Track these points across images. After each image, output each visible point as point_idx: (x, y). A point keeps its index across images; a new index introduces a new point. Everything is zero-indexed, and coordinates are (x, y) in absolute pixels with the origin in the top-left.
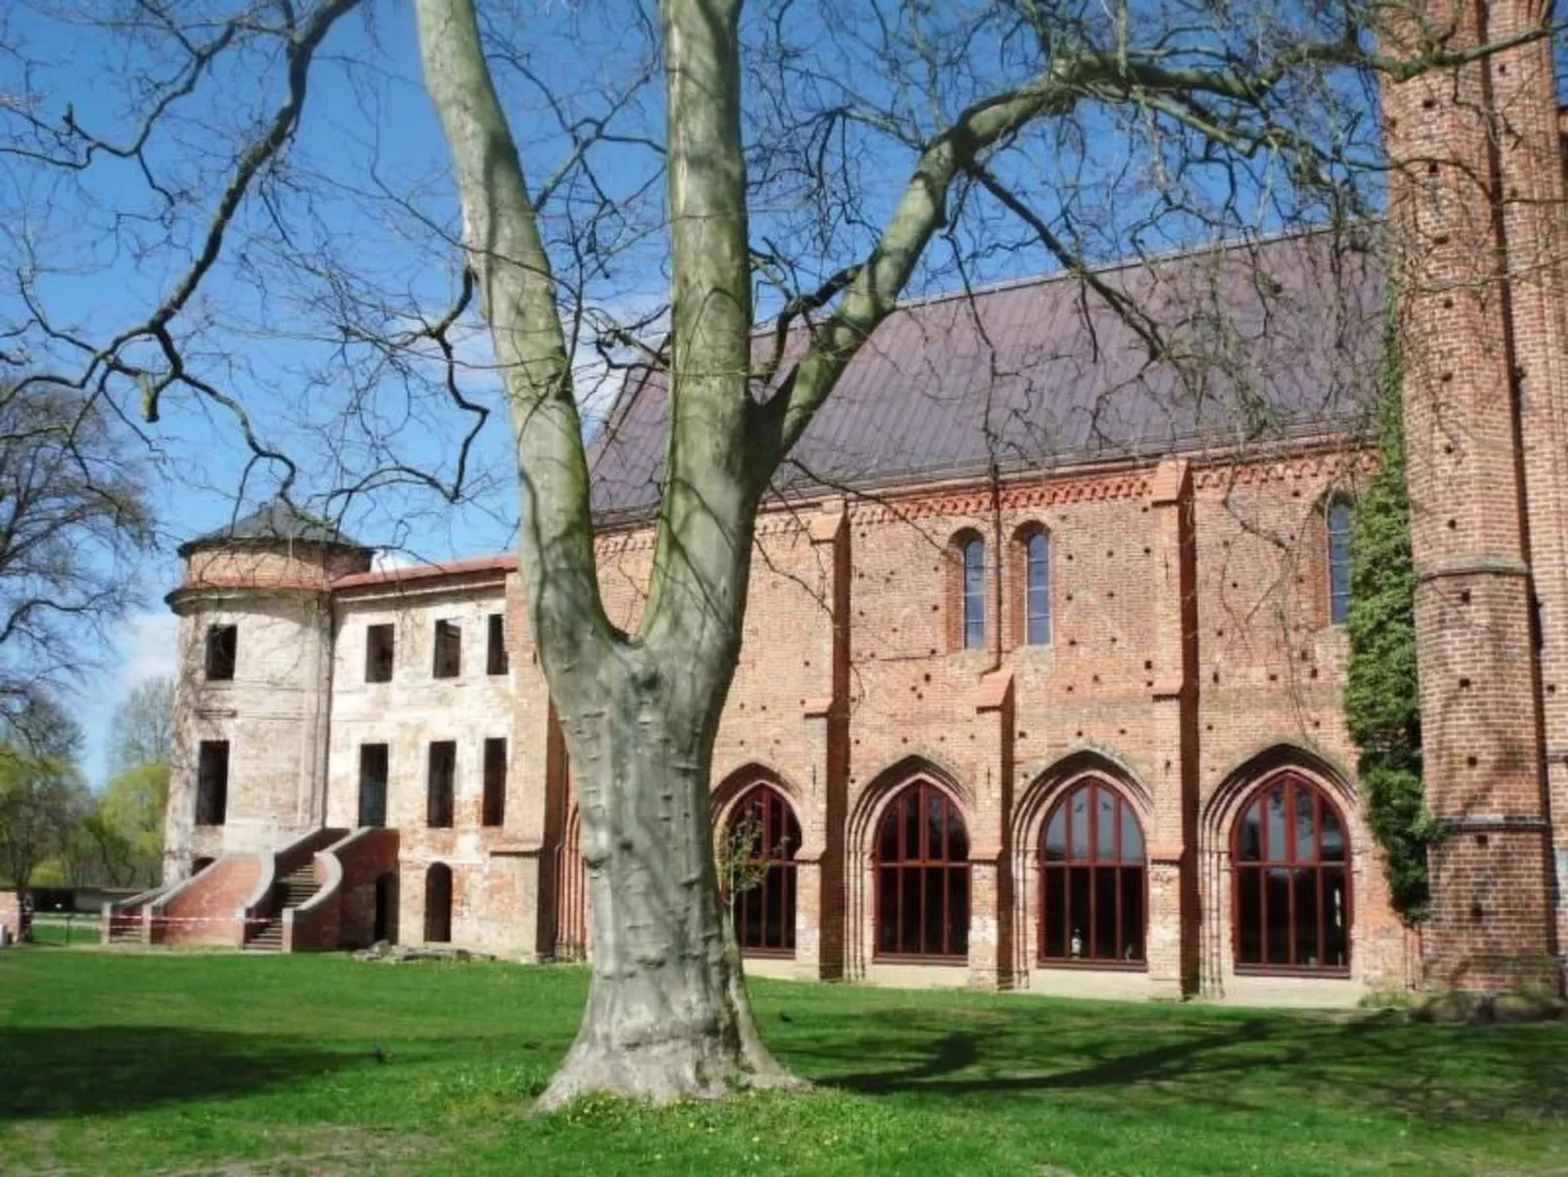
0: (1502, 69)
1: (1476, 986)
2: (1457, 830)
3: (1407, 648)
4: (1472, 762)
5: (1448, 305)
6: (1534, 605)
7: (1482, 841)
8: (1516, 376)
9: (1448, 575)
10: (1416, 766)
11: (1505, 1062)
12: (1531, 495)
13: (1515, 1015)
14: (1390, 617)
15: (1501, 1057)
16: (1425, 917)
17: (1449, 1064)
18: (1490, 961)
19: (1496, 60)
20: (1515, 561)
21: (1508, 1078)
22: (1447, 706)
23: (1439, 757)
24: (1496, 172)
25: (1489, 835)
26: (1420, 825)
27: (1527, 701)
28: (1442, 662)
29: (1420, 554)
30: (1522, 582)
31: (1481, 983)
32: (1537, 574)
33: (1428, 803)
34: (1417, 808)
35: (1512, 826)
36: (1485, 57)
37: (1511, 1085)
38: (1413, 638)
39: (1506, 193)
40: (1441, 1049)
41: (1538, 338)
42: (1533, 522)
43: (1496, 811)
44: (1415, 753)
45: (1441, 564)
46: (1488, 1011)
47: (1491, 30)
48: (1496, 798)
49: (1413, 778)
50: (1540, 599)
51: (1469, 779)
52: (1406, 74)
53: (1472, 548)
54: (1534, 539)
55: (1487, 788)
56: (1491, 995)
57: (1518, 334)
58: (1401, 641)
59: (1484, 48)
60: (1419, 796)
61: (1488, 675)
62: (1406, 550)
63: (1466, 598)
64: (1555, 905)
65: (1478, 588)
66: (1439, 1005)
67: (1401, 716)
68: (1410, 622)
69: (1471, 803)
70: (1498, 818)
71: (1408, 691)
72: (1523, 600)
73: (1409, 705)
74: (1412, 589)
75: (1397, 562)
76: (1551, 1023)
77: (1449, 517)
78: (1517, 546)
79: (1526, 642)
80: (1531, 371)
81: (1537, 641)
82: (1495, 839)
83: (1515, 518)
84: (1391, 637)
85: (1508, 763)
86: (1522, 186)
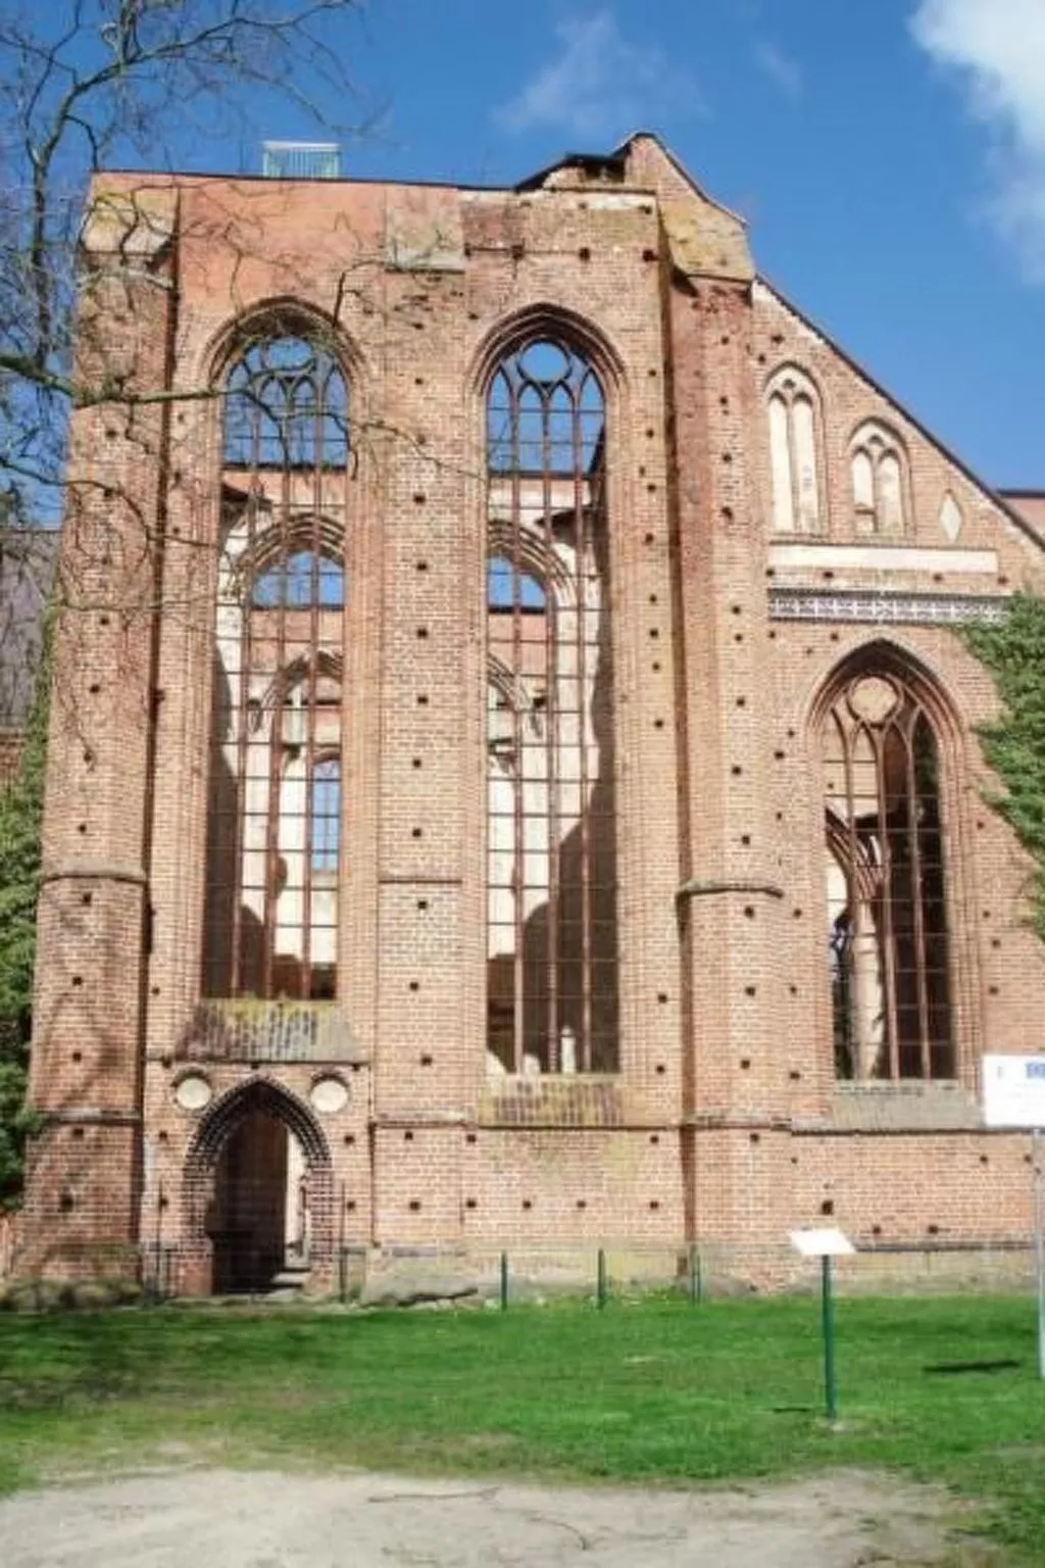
0: (181, 418)
1: (58, 1273)
2: (54, 1121)
3: (27, 943)
4: (77, 1057)
5: (104, 622)
6: (148, 913)
7: (78, 1133)
8: (156, 697)
9: (75, 876)
10: (24, 1059)
11: (78, 1349)
12: (157, 809)
13: (94, 1302)
14: (15, 912)
15: (73, 1343)
16: (20, 1207)
17: (23, 1353)
18: (73, 1249)
19: (178, 407)
20: (137, 871)
21: (74, 1363)
22: (59, 1002)
23: (46, 1051)
24: (162, 511)
25: (86, 1128)
26: (19, 1119)
27: (131, 1003)
28: (59, 962)
29: (49, 852)
30: (139, 892)
31: (66, 1271)
32: (154, 882)
33: (31, 1096)
34: (21, 1101)
35: (109, 1120)
36: (167, 402)
37: (78, 1371)
38: (34, 935)
39: (169, 531)
40: (17, 1338)
41: (181, 665)
42: (157, 834)
43: (92, 1105)
44: (26, 1047)
45: (67, 866)
46: (68, 1298)
47: (177, 379)
48: (94, 1092)
49: (20, 1071)
50: (154, 907)
51: (74, 1074)
52: (87, 400)
53: (98, 853)
54: (155, 850)
55: (88, 1084)
56: (72, 1281)
57: (162, 660)
58: (22, 936)
59: (166, 394)
60: (22, 1088)
61: (99, 974)
62: (35, 848)
63: (87, 899)
64: (140, 1196)
65: (101, 894)
66: (21, 1295)
67: (13, 1011)
68: (33, 919)
69: (74, 1097)
70: (95, 1112)
71: (24, 985)
72: (138, 905)
73: (22, 999)
74: (38, 887)
75: (27, 860)
76: (125, 1308)
77: (81, 820)
78: (138, 855)
79: (137, 946)
80: (170, 695)
81: (147, 946)
82: (91, 1132)
83: (139, 829)
84: (15, 931)
85: (109, 1059)
86: (184, 525)
